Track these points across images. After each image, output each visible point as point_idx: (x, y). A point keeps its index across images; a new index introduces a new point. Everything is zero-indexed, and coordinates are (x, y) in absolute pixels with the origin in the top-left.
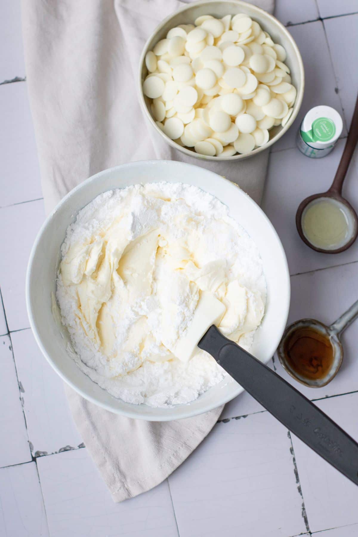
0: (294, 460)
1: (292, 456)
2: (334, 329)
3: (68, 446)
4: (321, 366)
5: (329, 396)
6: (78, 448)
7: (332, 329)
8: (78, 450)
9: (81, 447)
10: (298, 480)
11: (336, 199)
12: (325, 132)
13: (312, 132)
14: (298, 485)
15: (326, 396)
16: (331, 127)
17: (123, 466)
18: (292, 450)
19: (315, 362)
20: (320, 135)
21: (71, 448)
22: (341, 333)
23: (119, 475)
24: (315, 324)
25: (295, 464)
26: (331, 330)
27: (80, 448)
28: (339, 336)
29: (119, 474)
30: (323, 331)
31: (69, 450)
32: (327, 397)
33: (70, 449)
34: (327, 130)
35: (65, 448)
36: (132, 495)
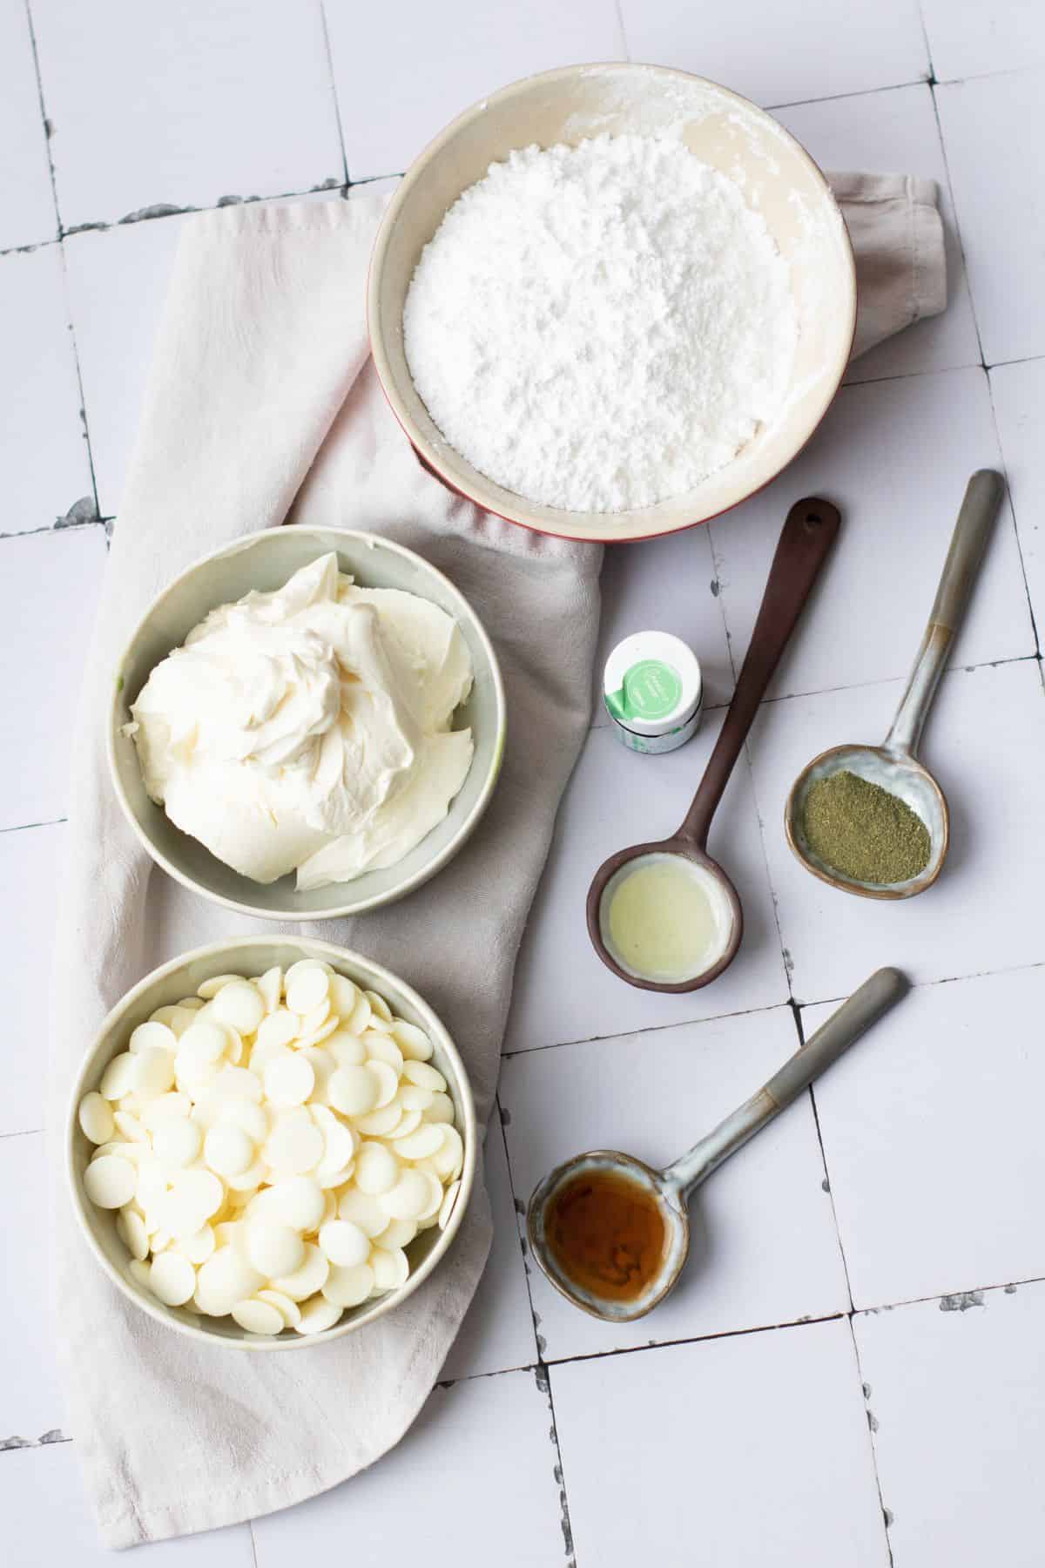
0: (563, 1496)
1: (559, 1488)
2: (673, 1178)
3: (17, 1437)
4: (638, 1268)
5: (658, 1343)
6: (39, 1442)
7: (666, 1177)
8: (39, 1448)
9: (46, 1440)
10: (569, 1547)
11: (688, 858)
12: (655, 694)
13: (623, 693)
14: (570, 1559)
15: (650, 1342)
16: (671, 683)
17: (134, 1465)
18: (558, 1473)
19: (623, 1259)
20: (643, 703)
21: (21, 1442)
22: (691, 1189)
23: (123, 1486)
24: (623, 1164)
25: (565, 1508)
26: (663, 1180)
27: (44, 1443)
28: (686, 1196)
29: (122, 1481)
30: (645, 1182)
31: (17, 1447)
32: (652, 1346)
33: (19, 1445)
34: (660, 690)
35: (8, 1441)
36: (149, 1536)
